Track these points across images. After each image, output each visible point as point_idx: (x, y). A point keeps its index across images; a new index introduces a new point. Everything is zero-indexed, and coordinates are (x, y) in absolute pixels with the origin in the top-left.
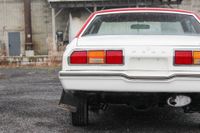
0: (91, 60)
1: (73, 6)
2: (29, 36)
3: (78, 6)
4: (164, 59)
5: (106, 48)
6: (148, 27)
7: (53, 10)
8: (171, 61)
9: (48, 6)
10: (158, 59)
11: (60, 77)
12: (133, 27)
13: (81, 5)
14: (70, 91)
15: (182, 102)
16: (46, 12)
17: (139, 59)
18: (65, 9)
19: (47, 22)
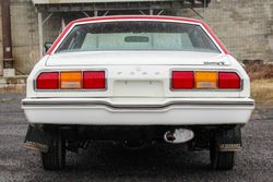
0: (64, 84)
1: (66, 9)
2: (8, 49)
3: (72, 10)
4: (159, 82)
5: (84, 68)
6: (147, 40)
7: (40, 15)
8: (167, 84)
9: (33, 10)
10: (151, 82)
11: (23, 107)
12: (127, 40)
13: (77, 9)
14: (37, 125)
15: (182, 137)
16: (30, 17)
17: (126, 82)
18: (55, 14)
19: (32, 31)
